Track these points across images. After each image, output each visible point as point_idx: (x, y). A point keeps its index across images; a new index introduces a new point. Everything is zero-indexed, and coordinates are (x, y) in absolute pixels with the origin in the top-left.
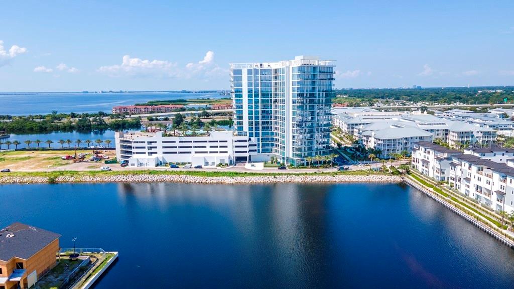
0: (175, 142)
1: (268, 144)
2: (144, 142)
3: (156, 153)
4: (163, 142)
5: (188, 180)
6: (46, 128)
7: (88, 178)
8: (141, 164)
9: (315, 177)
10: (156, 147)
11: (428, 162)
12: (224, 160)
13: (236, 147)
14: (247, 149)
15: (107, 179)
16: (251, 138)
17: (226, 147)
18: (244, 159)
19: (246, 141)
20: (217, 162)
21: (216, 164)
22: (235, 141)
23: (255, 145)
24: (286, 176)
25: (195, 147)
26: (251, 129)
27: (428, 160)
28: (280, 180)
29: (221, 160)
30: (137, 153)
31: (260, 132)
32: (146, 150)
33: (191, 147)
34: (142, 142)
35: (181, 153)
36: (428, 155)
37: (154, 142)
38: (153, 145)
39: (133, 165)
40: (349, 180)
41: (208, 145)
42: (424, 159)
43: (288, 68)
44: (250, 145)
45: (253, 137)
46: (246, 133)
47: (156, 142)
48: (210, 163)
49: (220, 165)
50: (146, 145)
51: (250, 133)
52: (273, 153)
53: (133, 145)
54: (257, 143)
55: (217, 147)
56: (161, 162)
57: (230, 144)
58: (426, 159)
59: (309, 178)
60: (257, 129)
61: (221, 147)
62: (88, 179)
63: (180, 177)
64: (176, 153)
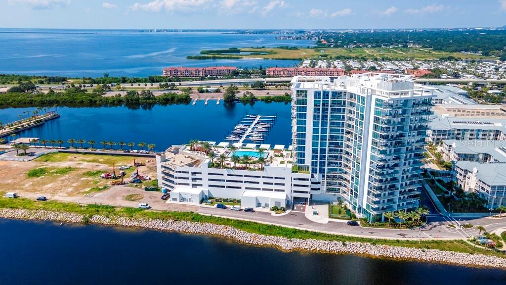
0: (223, 175)
1: (334, 182)
2: (188, 172)
3: (201, 185)
4: (209, 174)
7: (124, 221)
8: (183, 199)
9: (397, 249)
10: (201, 179)
12: (279, 202)
13: (295, 185)
14: (308, 189)
16: (314, 174)
18: (304, 200)
19: (307, 179)
20: (272, 205)
21: (270, 207)
22: (294, 179)
23: (319, 183)
24: (358, 244)
25: (246, 182)
26: (314, 164)
28: (351, 251)
29: (276, 202)
30: (180, 184)
31: (326, 167)
32: (190, 182)
33: (241, 182)
34: (186, 172)
35: (230, 187)
37: (199, 173)
38: (198, 176)
39: (175, 199)
40: (444, 260)
41: (261, 180)
44: (312, 183)
45: (316, 173)
46: (308, 167)
47: (201, 173)
48: (263, 205)
49: (275, 209)
50: (189, 175)
51: (313, 169)
52: (341, 194)
53: (175, 174)
54: (321, 181)
55: (272, 184)
56: (206, 196)
57: (287, 182)
59: (389, 251)
60: (322, 164)
61: (276, 184)
63: (228, 229)
64: (224, 187)
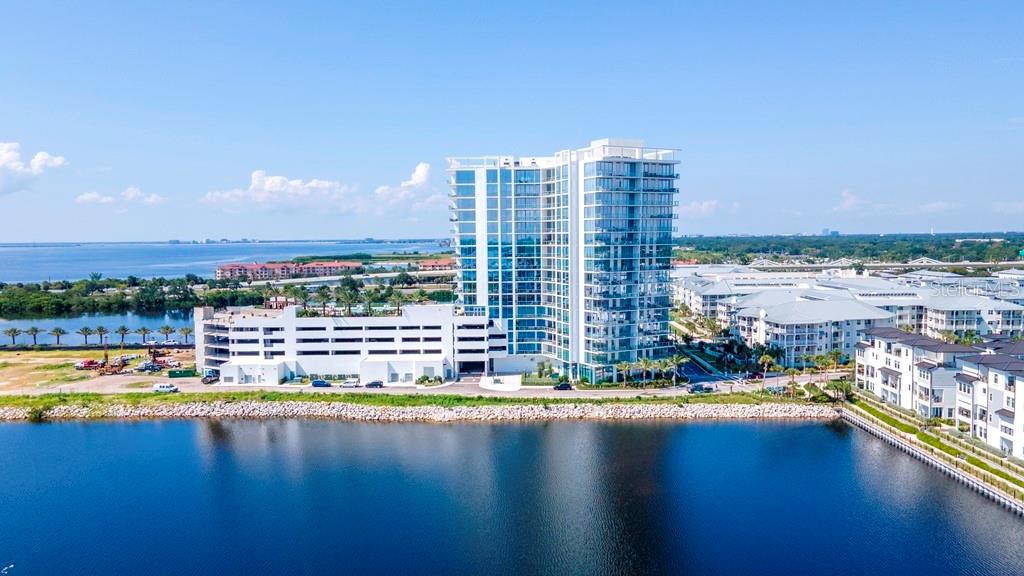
0: (324, 329)
1: (530, 332)
2: (257, 329)
3: (282, 353)
4: (299, 329)
5: (349, 414)
6: (69, 306)
7: (122, 410)
8: (247, 379)
9: (637, 407)
10: (282, 341)
11: (897, 375)
12: (431, 369)
13: (461, 339)
14: (484, 345)
15: (164, 412)
16: (494, 320)
17: (439, 339)
18: (478, 367)
19: (482, 327)
20: (418, 374)
21: (415, 378)
22: (459, 328)
23: (503, 336)
24: (572, 406)
25: (370, 340)
26: (492, 300)
27: (896, 369)
28: (559, 415)
29: (425, 368)
30: (240, 354)
31: (514, 306)
32: (260, 347)
33: (360, 340)
34: (252, 329)
35: (338, 353)
36: (897, 358)
37: (277, 329)
38: (276, 335)
39: (228, 379)
40: (715, 415)
41: (398, 335)
42: (888, 366)
43: (574, 167)
44: (492, 337)
45: (498, 317)
46: (484, 309)
47: (282, 329)
48: (401, 376)
49: (423, 380)
50: (260, 335)
51: (490, 309)
52: (544, 355)
53: (232, 335)
54: (506, 332)
55: (417, 340)
56: (292, 373)
57: (446, 333)
58: (892, 367)
59: (624, 411)
60: (507, 300)
61: (426, 339)
62: (121, 412)
63: (331, 406)
64: (326, 353)
